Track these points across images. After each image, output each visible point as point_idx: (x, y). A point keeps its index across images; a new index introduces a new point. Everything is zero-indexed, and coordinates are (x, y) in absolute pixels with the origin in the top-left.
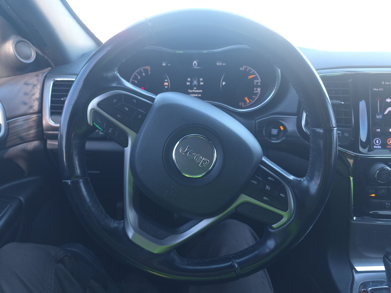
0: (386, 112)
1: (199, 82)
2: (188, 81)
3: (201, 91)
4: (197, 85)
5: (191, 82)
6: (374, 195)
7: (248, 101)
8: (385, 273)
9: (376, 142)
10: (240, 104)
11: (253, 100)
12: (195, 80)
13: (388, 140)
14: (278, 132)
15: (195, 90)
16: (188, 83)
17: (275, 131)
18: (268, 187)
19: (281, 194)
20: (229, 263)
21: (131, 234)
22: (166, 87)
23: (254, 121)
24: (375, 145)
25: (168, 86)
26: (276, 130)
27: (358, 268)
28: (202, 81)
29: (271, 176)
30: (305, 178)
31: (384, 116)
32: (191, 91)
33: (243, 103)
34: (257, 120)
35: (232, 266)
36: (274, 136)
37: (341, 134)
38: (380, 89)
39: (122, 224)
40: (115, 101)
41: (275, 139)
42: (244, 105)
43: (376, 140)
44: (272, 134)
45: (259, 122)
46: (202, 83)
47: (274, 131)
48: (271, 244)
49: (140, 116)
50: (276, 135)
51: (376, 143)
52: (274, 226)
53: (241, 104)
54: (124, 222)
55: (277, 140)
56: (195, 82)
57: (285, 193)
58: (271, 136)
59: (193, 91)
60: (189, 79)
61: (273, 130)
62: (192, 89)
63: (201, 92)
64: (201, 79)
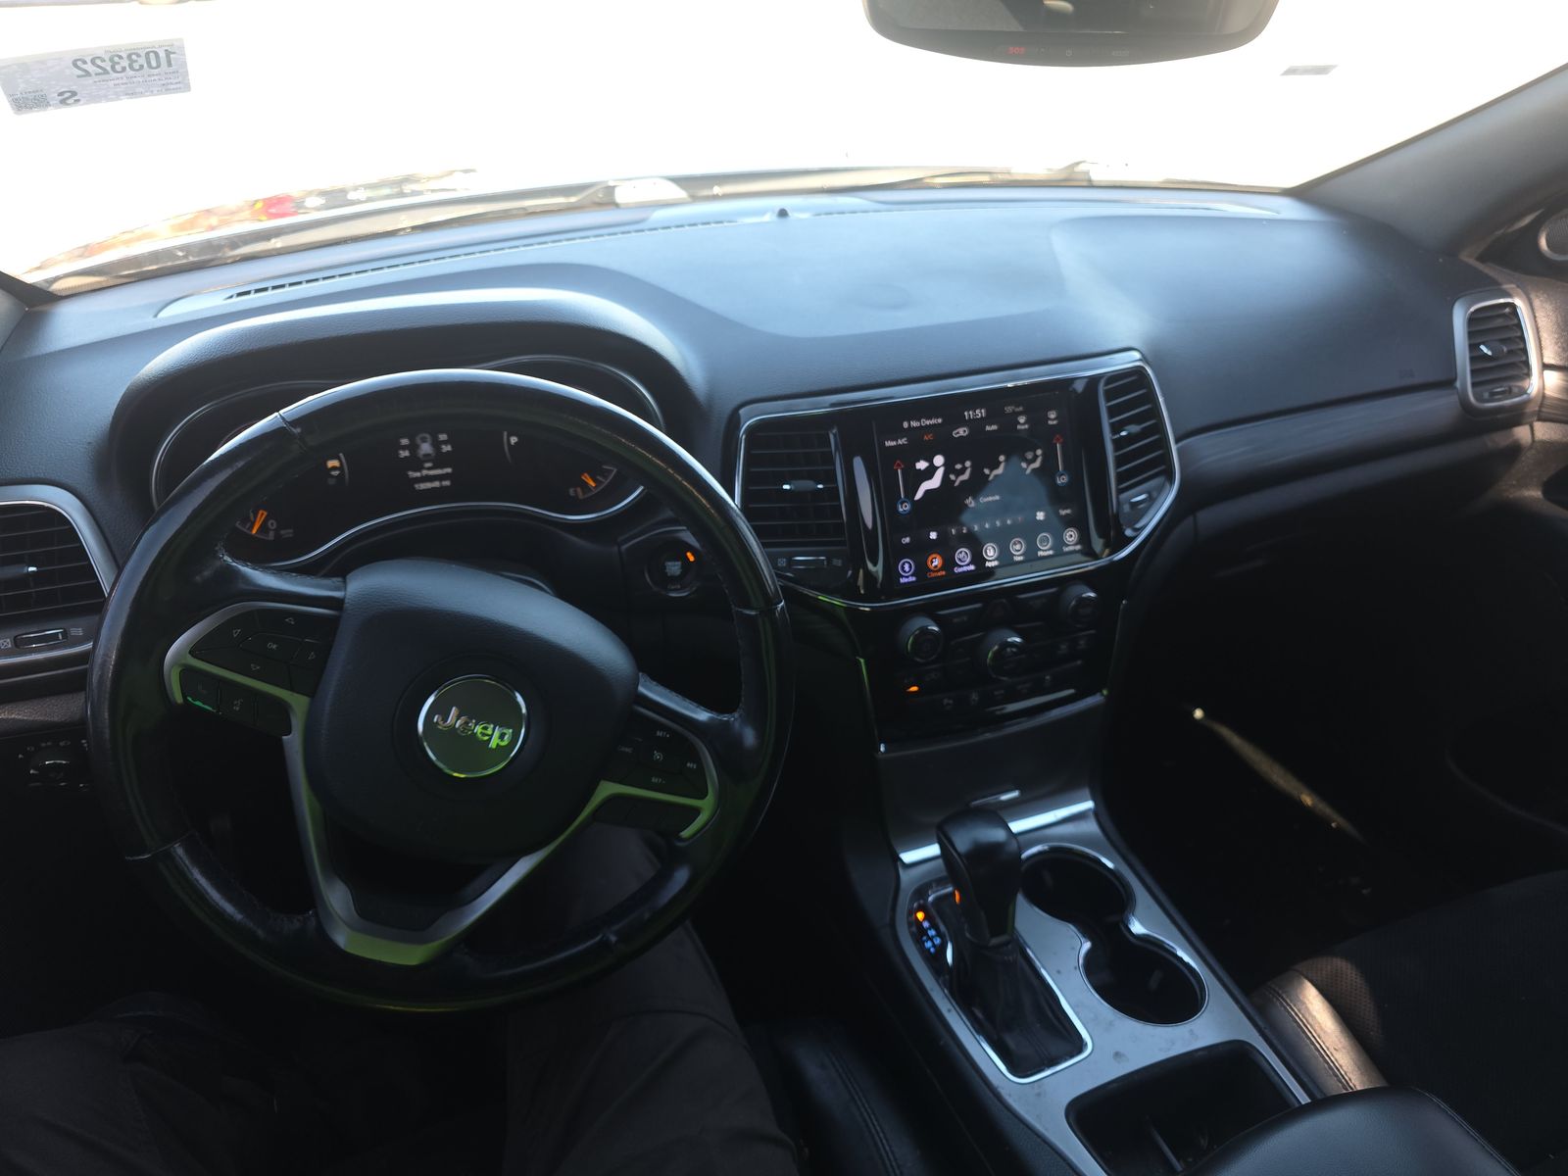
0: (919, 495)
1: (436, 444)
2: (404, 448)
3: (449, 470)
4: (434, 455)
5: (413, 447)
6: (914, 689)
7: (592, 484)
8: (940, 861)
9: (903, 568)
10: (571, 492)
11: (606, 477)
12: (424, 440)
13: (930, 558)
14: (682, 567)
15: (429, 469)
16: (404, 454)
17: (676, 568)
18: (658, 756)
19: (688, 765)
20: (598, 938)
21: (342, 938)
22: (336, 473)
23: (616, 549)
24: (902, 576)
25: (340, 468)
26: (677, 563)
27: (908, 857)
28: (445, 442)
29: (663, 727)
30: (736, 715)
31: (915, 504)
32: (418, 474)
33: (579, 490)
34: (623, 545)
35: (604, 945)
36: (673, 579)
37: (825, 563)
38: (900, 442)
39: (313, 919)
40: (236, 633)
41: (679, 587)
42: (584, 493)
43: (904, 564)
44: (669, 575)
45: (627, 549)
46: (447, 448)
47: (674, 568)
48: (682, 876)
49: (312, 656)
50: (679, 576)
51: (905, 572)
52: (686, 833)
53: (576, 491)
54: (316, 914)
55: (683, 588)
56: (426, 448)
57: (696, 758)
58: (667, 581)
59: (425, 472)
60: (405, 442)
61: (670, 563)
62: (420, 468)
63: (447, 474)
64: (443, 437)
